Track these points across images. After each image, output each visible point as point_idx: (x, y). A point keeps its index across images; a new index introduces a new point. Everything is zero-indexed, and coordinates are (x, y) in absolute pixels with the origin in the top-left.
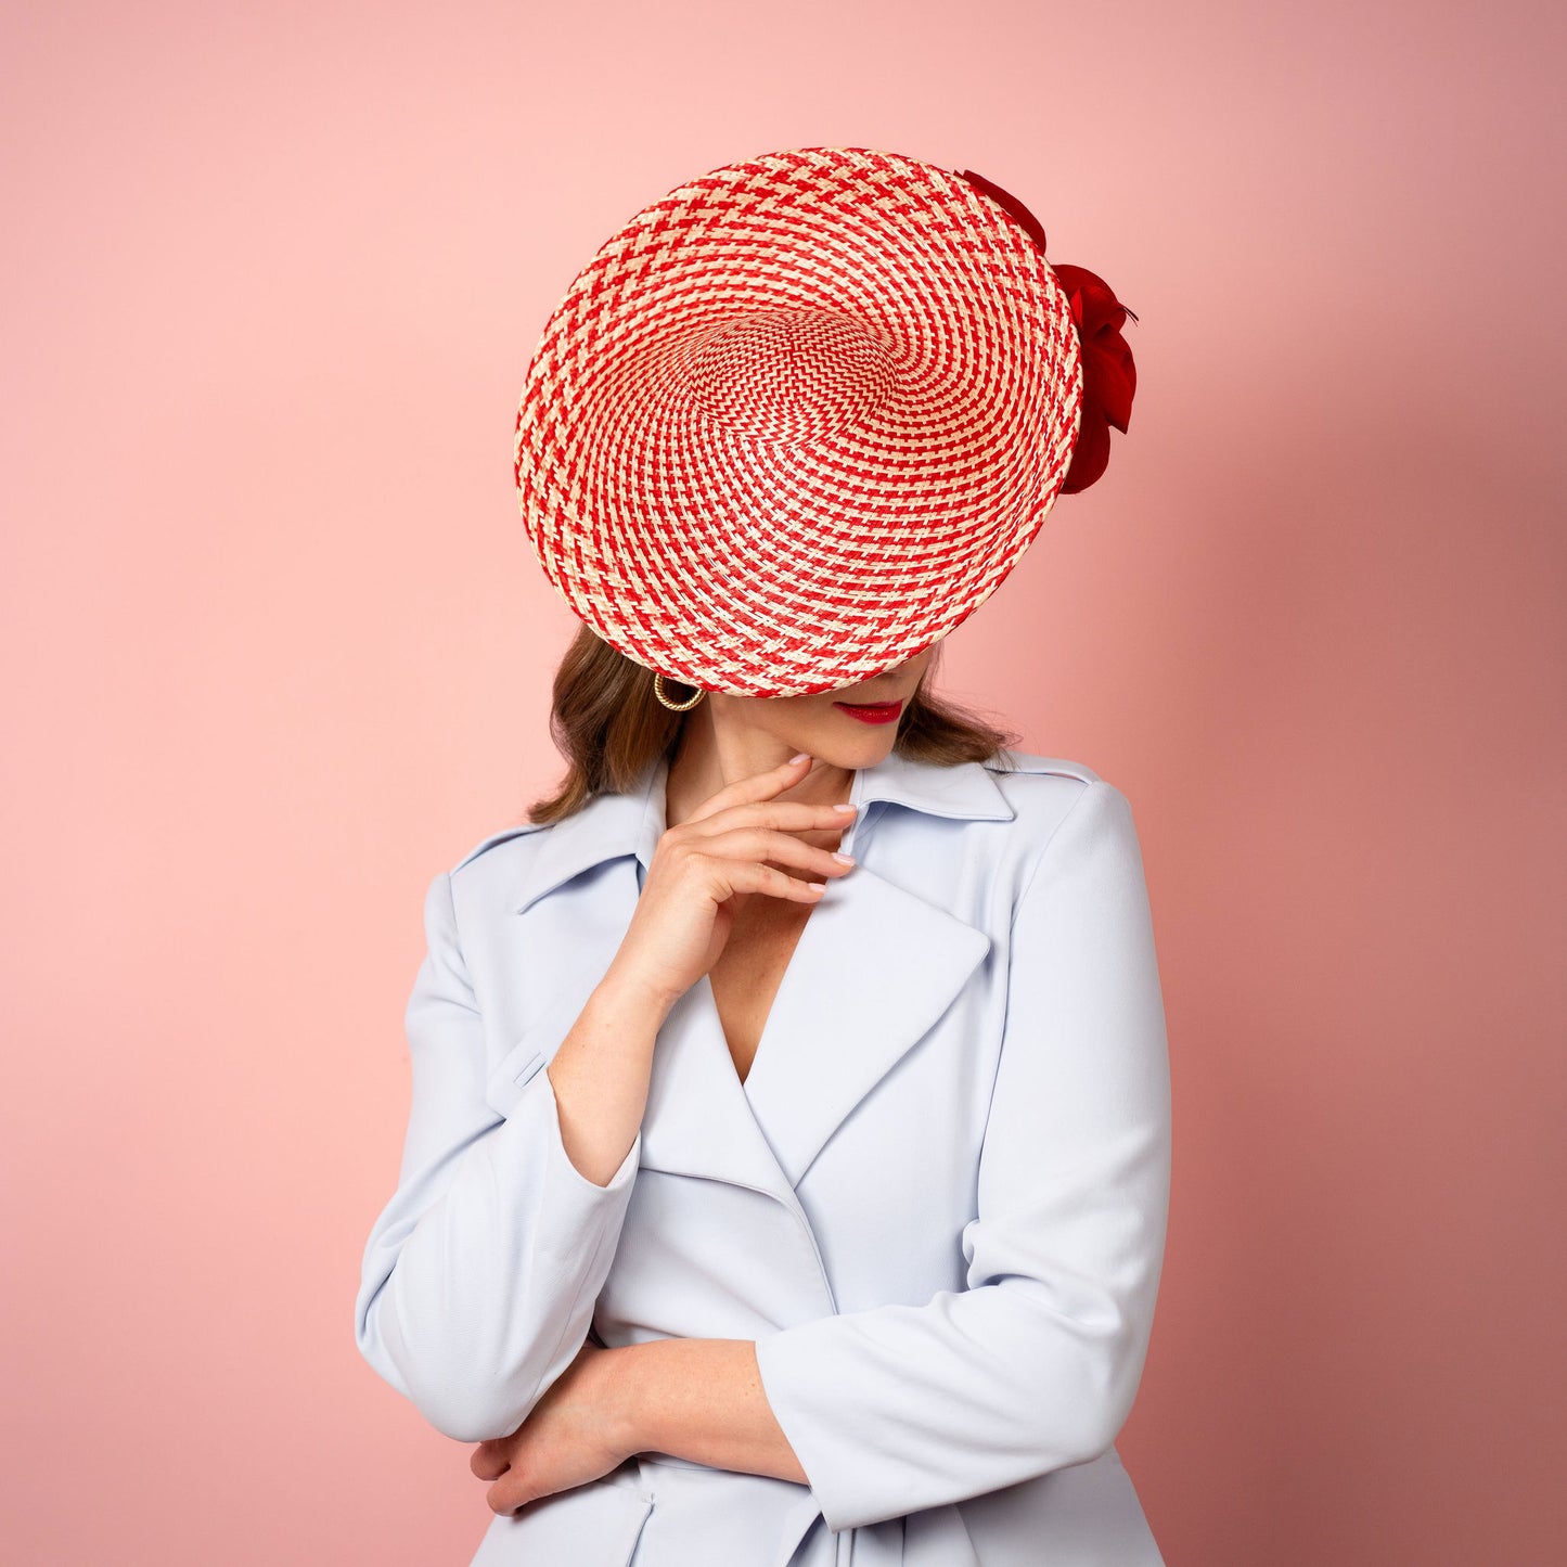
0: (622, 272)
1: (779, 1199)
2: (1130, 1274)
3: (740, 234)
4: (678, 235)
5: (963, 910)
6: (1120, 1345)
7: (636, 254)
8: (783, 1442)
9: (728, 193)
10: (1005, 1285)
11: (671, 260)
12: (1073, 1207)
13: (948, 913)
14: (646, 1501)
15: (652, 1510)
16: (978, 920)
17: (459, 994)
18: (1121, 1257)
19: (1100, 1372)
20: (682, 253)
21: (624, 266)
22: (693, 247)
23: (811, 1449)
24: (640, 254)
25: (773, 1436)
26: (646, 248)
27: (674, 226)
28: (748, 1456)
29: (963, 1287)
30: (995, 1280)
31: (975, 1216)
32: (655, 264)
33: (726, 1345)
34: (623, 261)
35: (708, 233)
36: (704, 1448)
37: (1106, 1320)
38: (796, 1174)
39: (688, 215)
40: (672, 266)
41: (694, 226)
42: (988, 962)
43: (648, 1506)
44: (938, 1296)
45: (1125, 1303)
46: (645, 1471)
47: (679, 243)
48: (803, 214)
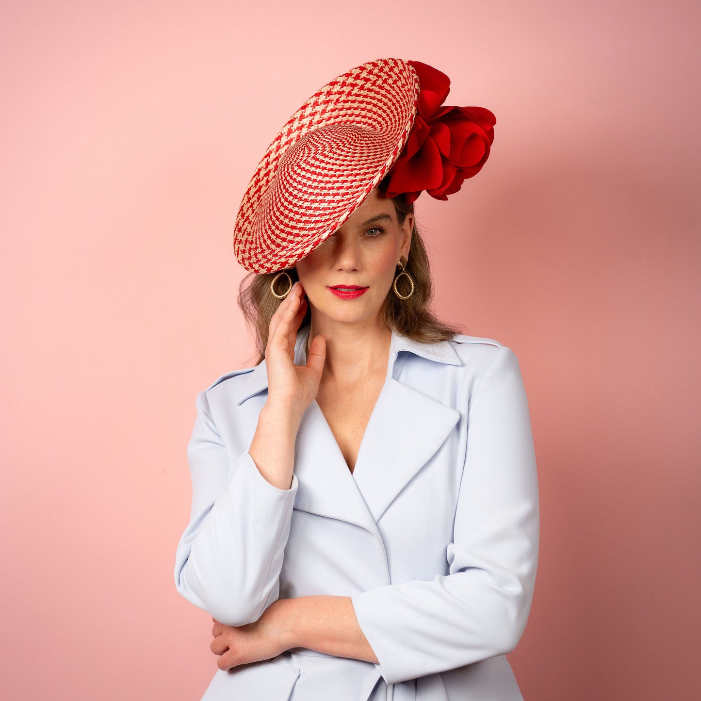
0: (300, 125)
1: (370, 531)
2: (525, 568)
3: (347, 105)
4: (324, 108)
5: (447, 401)
6: (521, 600)
7: (306, 116)
8: (366, 642)
9: (340, 87)
10: (468, 572)
11: (321, 119)
12: (499, 537)
13: (440, 402)
14: (296, 672)
15: (299, 676)
16: (454, 406)
17: (215, 438)
18: (520, 561)
19: (512, 612)
20: (326, 116)
21: (301, 122)
22: (330, 112)
23: (379, 646)
24: (307, 117)
25: (361, 640)
26: (310, 114)
27: (321, 104)
28: (348, 649)
29: (447, 573)
30: (463, 570)
31: (453, 541)
32: (315, 121)
33: (338, 599)
34: (300, 120)
35: (336, 106)
36: (327, 646)
37: (516, 589)
38: (377, 518)
39: (326, 98)
40: (321, 121)
41: (330, 103)
42: (458, 426)
43: (298, 675)
44: (438, 577)
45: (523, 580)
46: (294, 658)
47: (324, 112)
48: (368, 93)
